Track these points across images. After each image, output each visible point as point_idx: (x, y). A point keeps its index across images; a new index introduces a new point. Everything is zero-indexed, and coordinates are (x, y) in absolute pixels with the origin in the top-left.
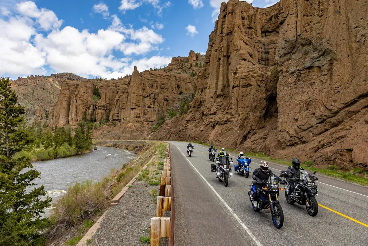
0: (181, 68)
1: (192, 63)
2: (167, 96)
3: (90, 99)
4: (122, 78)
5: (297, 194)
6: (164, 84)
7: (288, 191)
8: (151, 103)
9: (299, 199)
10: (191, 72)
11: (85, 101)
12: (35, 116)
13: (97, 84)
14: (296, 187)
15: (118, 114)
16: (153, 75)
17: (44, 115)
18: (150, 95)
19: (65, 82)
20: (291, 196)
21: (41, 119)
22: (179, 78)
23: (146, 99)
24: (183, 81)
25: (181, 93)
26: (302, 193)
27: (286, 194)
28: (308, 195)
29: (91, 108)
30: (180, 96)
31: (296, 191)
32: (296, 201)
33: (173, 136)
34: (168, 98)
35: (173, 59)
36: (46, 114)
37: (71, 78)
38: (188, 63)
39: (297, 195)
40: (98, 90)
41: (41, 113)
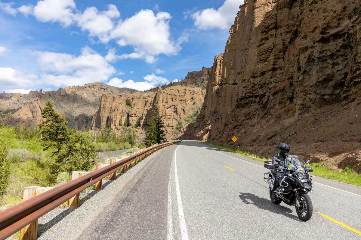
0: (195, 83)
1: (204, 77)
2: (184, 107)
3: (124, 109)
4: (148, 90)
5: (283, 190)
6: (181, 97)
7: (272, 186)
8: (172, 113)
9: (286, 196)
10: (203, 85)
11: (121, 110)
12: (77, 121)
13: (129, 97)
14: (283, 180)
15: (146, 121)
16: (173, 90)
17: (85, 121)
18: (171, 107)
19: (105, 95)
20: (275, 193)
21: (82, 124)
22: (193, 91)
23: (167, 110)
24: (196, 94)
25: (194, 104)
26: (290, 189)
27: (270, 191)
28: (298, 191)
29: (125, 116)
30: (193, 106)
31: (283, 186)
32: (282, 200)
33: (187, 137)
34: (184, 109)
35: (189, 73)
36: (86, 119)
37: (102, 87)
38: (201, 77)
39: (283, 192)
40: (130, 101)
41: (82, 119)
